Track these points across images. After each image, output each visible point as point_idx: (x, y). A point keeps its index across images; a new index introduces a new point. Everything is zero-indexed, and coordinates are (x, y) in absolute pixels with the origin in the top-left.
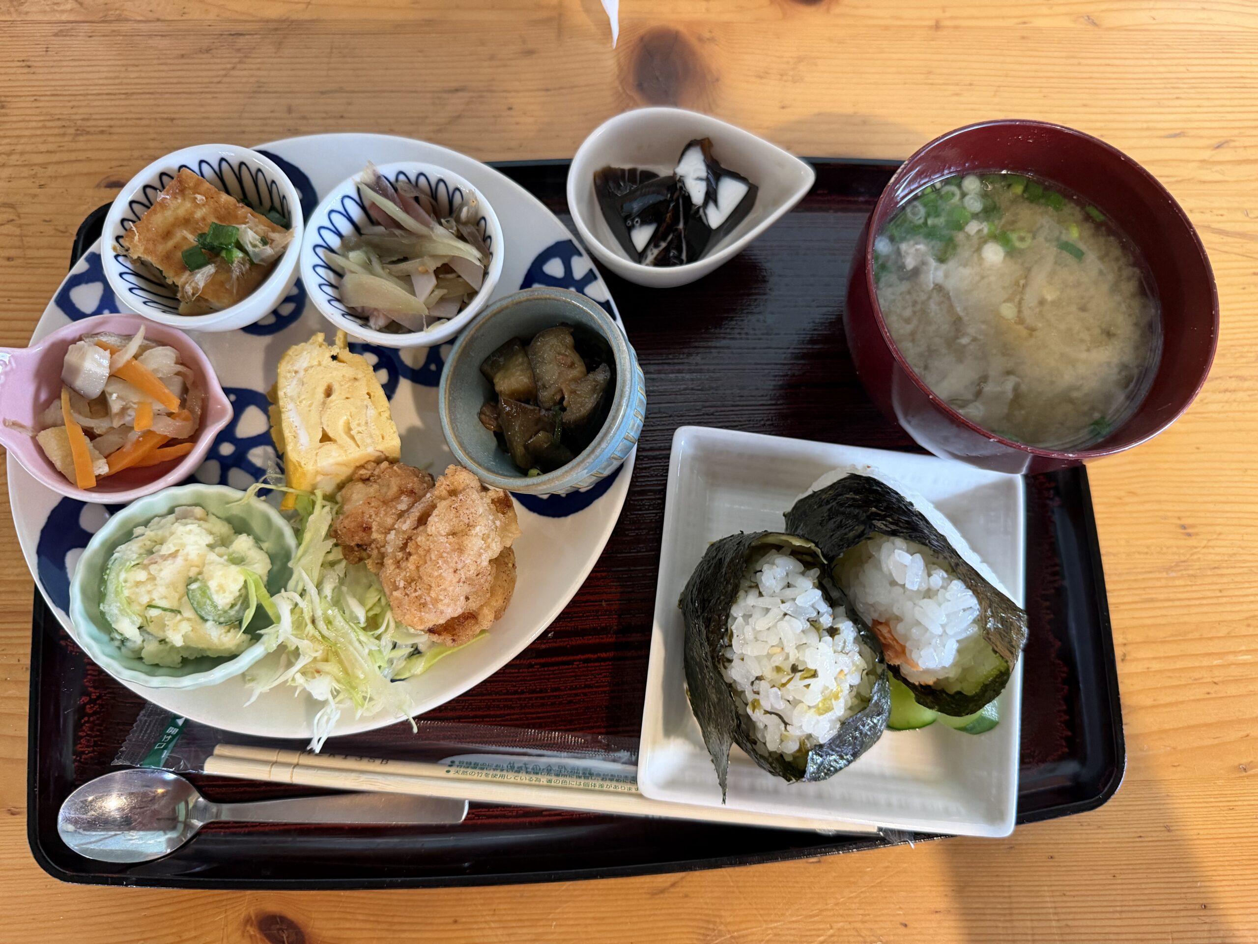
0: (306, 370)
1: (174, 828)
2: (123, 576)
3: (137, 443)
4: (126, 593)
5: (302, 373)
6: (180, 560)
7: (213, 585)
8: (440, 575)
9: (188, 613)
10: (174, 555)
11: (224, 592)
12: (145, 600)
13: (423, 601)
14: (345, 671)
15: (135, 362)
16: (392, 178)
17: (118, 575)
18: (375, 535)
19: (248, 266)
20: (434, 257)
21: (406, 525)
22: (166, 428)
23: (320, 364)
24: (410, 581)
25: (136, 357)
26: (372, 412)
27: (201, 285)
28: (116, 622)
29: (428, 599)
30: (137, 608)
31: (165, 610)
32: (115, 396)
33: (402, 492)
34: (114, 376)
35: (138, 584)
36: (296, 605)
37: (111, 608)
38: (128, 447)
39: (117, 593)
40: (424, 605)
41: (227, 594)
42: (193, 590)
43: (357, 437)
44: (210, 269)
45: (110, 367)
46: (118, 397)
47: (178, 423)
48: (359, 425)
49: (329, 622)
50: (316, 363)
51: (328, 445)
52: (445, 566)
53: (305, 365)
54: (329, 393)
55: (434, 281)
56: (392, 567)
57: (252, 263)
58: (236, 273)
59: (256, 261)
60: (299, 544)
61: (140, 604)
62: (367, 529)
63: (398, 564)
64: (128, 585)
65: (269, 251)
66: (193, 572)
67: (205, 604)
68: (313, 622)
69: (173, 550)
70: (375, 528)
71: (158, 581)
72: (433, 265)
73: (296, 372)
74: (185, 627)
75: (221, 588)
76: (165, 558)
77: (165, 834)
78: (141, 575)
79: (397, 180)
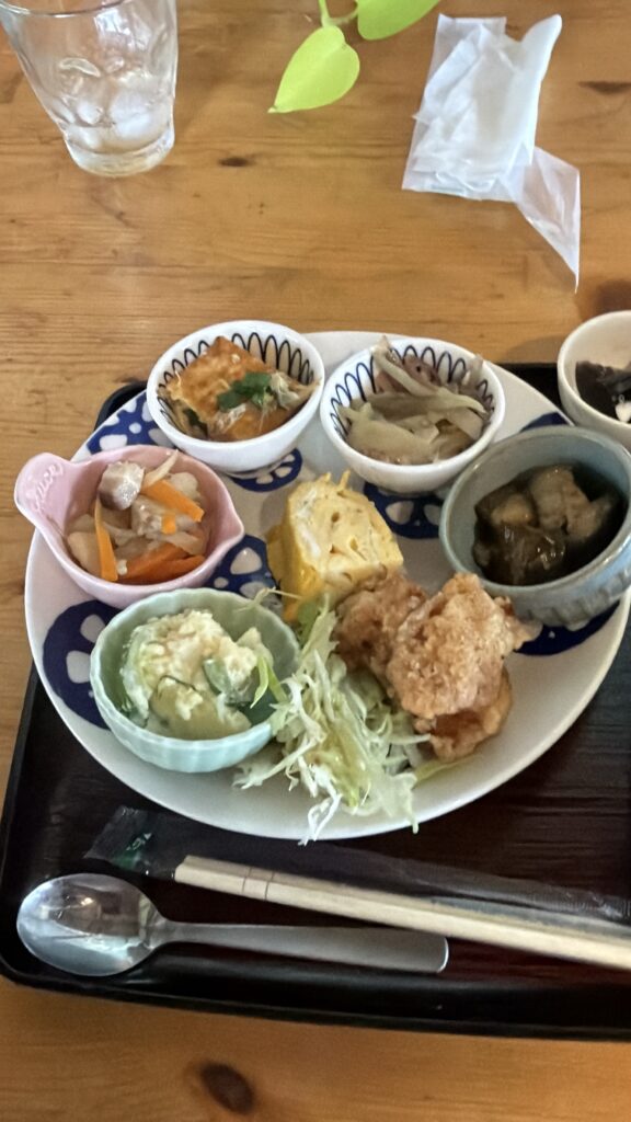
0: (315, 501)
1: (136, 934)
2: (143, 647)
3: (154, 553)
4: (143, 664)
5: (310, 504)
6: (196, 639)
7: (228, 660)
8: (462, 651)
9: (201, 686)
10: (191, 635)
11: (237, 669)
12: (161, 670)
13: (438, 681)
14: (345, 760)
15: (164, 482)
16: (401, 353)
17: (139, 646)
18: (385, 628)
19: (275, 407)
20: (439, 411)
21: (421, 615)
22: (183, 541)
23: (326, 497)
24: (425, 663)
25: (167, 477)
26: (375, 535)
27: (233, 421)
28: (132, 688)
29: (446, 678)
30: (151, 678)
31: (178, 681)
32: (143, 508)
33: (410, 593)
34: (143, 494)
35: (155, 657)
36: (307, 686)
37: (129, 675)
38: (146, 556)
39: (137, 662)
40: (441, 685)
41: (240, 673)
42: (210, 666)
43: (363, 553)
44: (242, 408)
45: (143, 483)
46: (146, 510)
47: (194, 539)
48: (365, 544)
49: (336, 708)
50: (323, 496)
51: (337, 557)
52: (467, 642)
53: (314, 496)
54: (335, 518)
55: (436, 432)
56: (406, 652)
57: (279, 407)
58: (265, 413)
59: (283, 404)
60: (302, 647)
61: (155, 675)
62: (378, 624)
63: (412, 650)
64: (145, 657)
65: (295, 396)
66: (207, 652)
67: (219, 678)
68: (322, 705)
69: (191, 630)
70: (385, 621)
71: (176, 656)
72: (436, 418)
73: (306, 503)
74: (197, 699)
75: (235, 666)
76: (184, 636)
77: (127, 941)
78: (159, 650)
79: (405, 353)
